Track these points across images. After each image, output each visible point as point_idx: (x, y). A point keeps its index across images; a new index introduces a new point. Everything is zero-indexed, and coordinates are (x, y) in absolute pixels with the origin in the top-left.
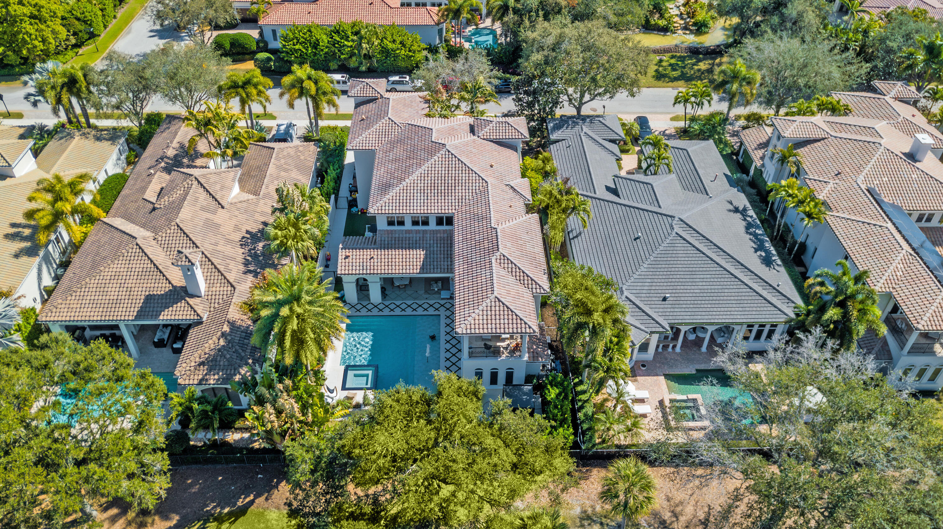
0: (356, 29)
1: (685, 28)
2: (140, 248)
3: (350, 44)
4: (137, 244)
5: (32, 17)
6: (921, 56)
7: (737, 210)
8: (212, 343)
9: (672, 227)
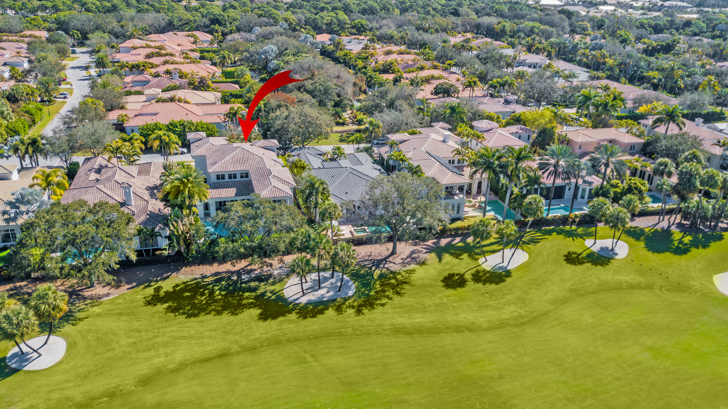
0: (181, 123)
1: (353, 123)
3: (179, 130)
4: (97, 188)
6: (448, 111)
7: (376, 169)
8: (143, 218)
9: (347, 170)
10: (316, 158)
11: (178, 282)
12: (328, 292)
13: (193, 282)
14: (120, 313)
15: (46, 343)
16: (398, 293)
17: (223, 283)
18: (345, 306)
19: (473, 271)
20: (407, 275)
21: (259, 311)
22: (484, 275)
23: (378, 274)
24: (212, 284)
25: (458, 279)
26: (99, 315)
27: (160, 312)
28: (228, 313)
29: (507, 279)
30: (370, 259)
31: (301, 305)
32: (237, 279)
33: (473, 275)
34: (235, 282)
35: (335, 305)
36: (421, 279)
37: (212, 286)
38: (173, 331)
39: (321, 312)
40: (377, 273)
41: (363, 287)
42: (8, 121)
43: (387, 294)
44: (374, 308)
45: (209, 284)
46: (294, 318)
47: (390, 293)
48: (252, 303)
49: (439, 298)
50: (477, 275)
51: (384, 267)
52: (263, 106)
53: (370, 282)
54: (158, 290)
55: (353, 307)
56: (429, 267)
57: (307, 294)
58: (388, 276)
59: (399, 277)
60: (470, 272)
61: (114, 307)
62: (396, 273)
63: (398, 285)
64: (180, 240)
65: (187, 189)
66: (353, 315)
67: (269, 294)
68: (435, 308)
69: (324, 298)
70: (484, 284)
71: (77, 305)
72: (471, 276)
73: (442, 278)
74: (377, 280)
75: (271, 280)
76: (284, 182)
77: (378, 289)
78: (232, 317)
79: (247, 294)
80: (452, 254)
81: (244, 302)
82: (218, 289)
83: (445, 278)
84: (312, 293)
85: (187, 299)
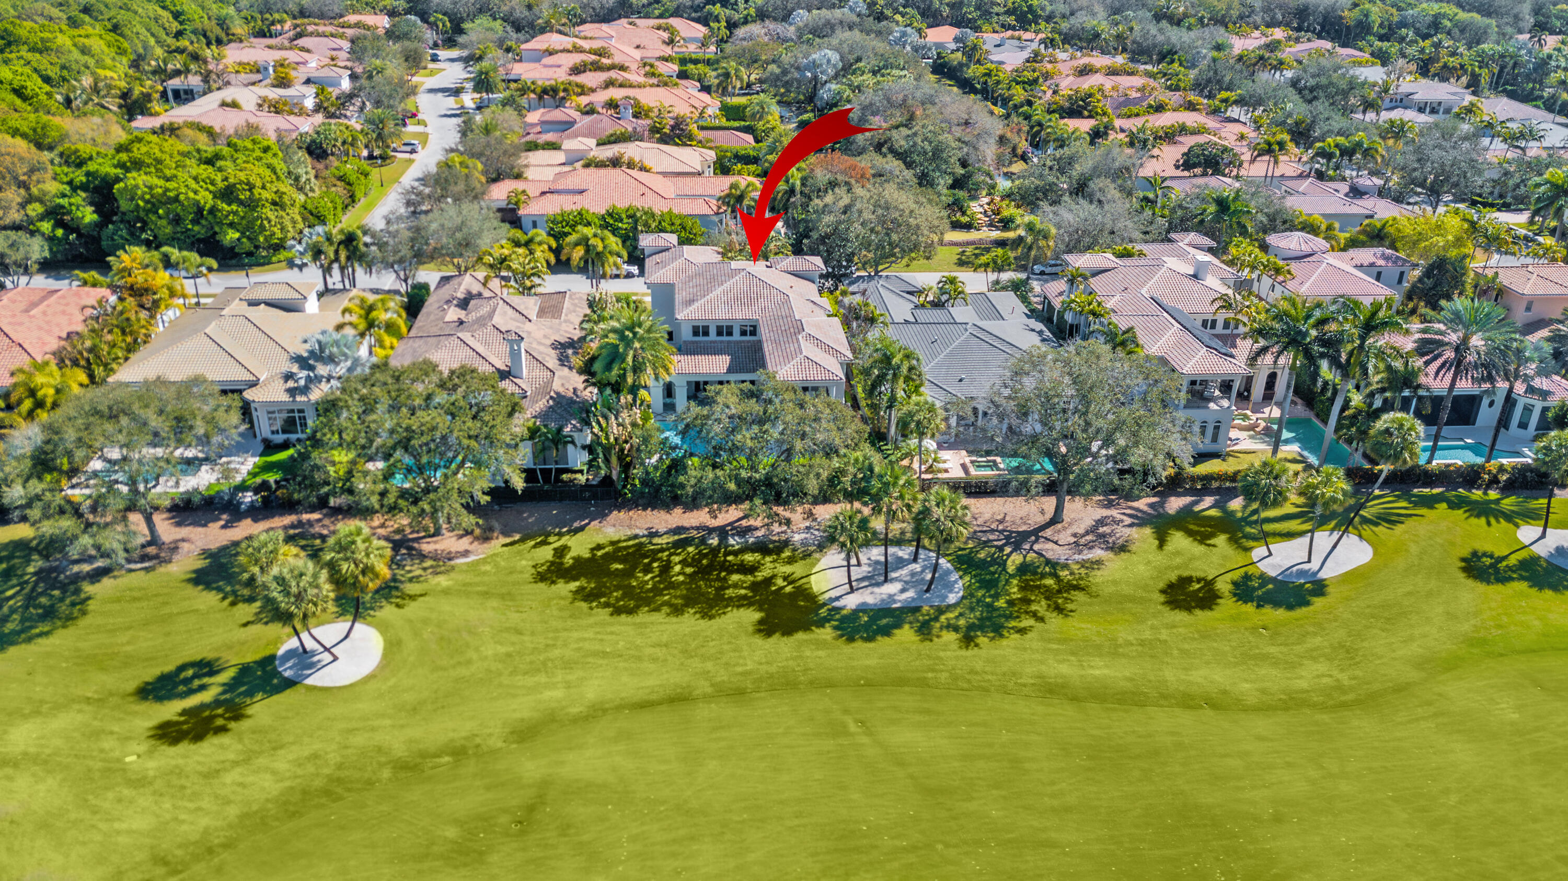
0: (631, 212)
1: (991, 225)
2: (462, 340)
3: (625, 226)
4: (458, 338)
5: (274, 203)
6: (1212, 208)
7: (1033, 330)
8: (541, 404)
9: (966, 330)
10: (901, 300)
11: (601, 540)
12: (903, 591)
13: (631, 543)
14: (487, 593)
15: (347, 637)
16: (1059, 609)
17: (691, 549)
18: (938, 625)
19: (1236, 575)
20: (1083, 571)
21: (758, 616)
22: (1261, 586)
23: (1017, 562)
24: (668, 549)
25: (1200, 590)
26: (446, 592)
27: (562, 598)
28: (695, 613)
29: (1315, 599)
30: (1000, 527)
31: (844, 612)
32: (719, 545)
33: (1235, 583)
34: (714, 551)
35: (918, 621)
36: (1115, 582)
37: (667, 553)
38: (585, 639)
39: (886, 631)
40: (1014, 561)
41: (980, 588)
42: (307, 195)
43: (1034, 607)
44: (1002, 636)
45: (662, 550)
46: (829, 637)
47: (1040, 606)
48: (744, 597)
49: (1152, 627)
50: (1245, 584)
51: (1031, 549)
52: (798, 183)
53: (997, 580)
54: (561, 552)
55: (956, 629)
56: (1134, 557)
57: (858, 589)
58: (1039, 570)
59: (1064, 574)
60: (1228, 577)
61: (478, 579)
62: (1057, 564)
63: (1059, 591)
64: (610, 454)
65: (631, 353)
66: (955, 646)
67: (780, 582)
68: (1140, 648)
69: (895, 602)
70: (1258, 606)
71: (407, 568)
72: (1230, 587)
73: (1162, 585)
74: (1012, 576)
75: (787, 553)
76: (829, 349)
77: (1014, 597)
78: (701, 622)
79: (735, 577)
80: (1190, 533)
81: (730, 592)
82: (680, 562)
83: (1171, 586)
84: (870, 589)
85: (617, 576)
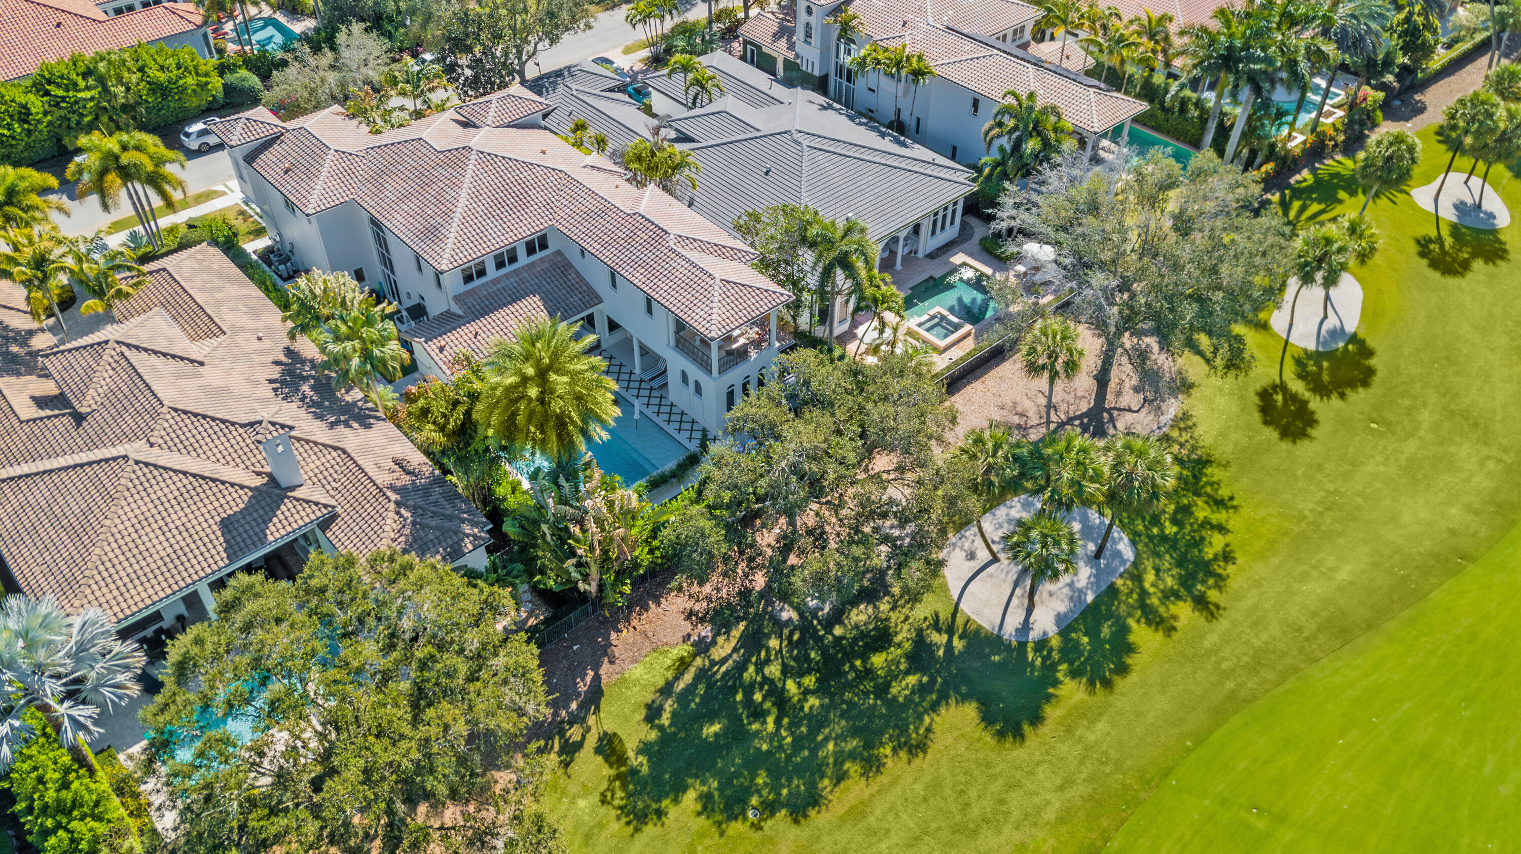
2: (147, 465)
4: (137, 462)
7: (820, 108)
11: (644, 696)
13: (688, 677)
16: (1220, 503)
17: (774, 644)
18: (1155, 601)
19: (1291, 365)
20: (1186, 436)
21: (971, 711)
22: (1319, 368)
24: (746, 661)
25: (1285, 401)
27: (702, 835)
28: (894, 750)
29: (1371, 363)
31: (1055, 643)
32: (801, 616)
33: (1300, 377)
34: (805, 627)
35: (1133, 607)
36: (1223, 435)
37: (751, 669)
39: (1124, 646)
43: (1200, 515)
44: (1221, 577)
45: (741, 667)
46: (1082, 695)
47: (1204, 510)
48: (922, 690)
49: (1309, 479)
50: (1307, 373)
51: (1118, 430)
54: (611, 750)
55: (1176, 595)
56: (1205, 391)
57: (1031, 597)
60: (1289, 372)
63: (1196, 477)
66: (1202, 622)
67: (937, 637)
68: (1332, 515)
70: (1341, 396)
72: (1301, 383)
73: (1257, 415)
76: (721, 250)
78: (918, 761)
79: (878, 662)
81: (899, 690)
82: (784, 676)
83: (1264, 411)
84: (1042, 592)
85: (728, 747)
